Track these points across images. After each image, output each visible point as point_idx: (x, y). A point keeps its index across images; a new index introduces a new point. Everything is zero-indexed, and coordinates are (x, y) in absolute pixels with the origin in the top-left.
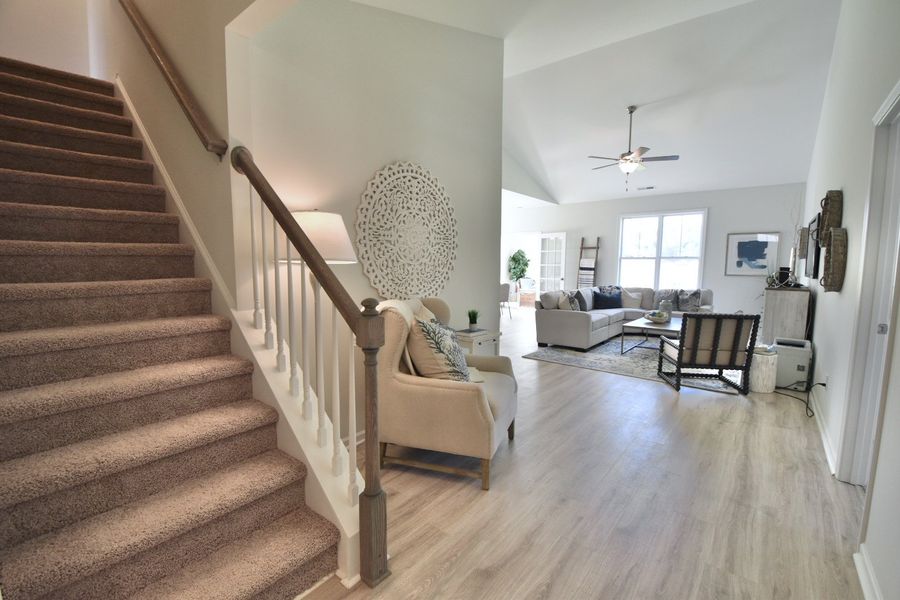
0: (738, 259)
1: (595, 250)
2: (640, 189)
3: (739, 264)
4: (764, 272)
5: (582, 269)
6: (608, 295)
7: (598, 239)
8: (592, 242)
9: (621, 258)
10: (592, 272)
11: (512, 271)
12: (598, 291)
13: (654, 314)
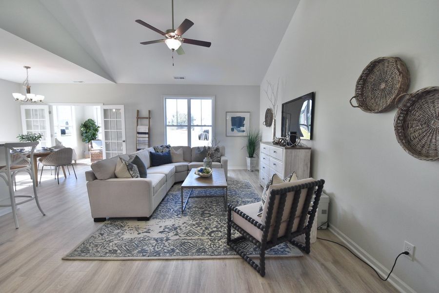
0: (232, 127)
1: (148, 120)
2: (175, 78)
3: (232, 130)
4: (244, 134)
5: (139, 133)
6: (161, 154)
7: (149, 111)
8: (145, 113)
9: (166, 126)
10: (147, 136)
11: (84, 135)
12: (153, 151)
13: (201, 171)
